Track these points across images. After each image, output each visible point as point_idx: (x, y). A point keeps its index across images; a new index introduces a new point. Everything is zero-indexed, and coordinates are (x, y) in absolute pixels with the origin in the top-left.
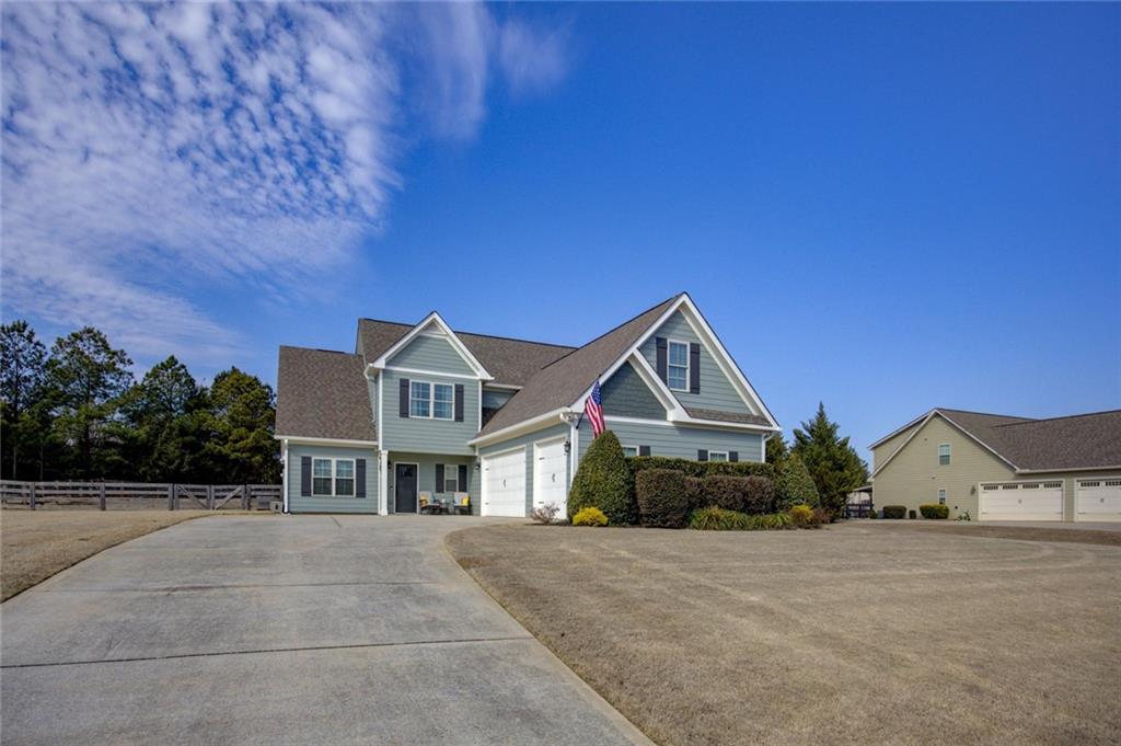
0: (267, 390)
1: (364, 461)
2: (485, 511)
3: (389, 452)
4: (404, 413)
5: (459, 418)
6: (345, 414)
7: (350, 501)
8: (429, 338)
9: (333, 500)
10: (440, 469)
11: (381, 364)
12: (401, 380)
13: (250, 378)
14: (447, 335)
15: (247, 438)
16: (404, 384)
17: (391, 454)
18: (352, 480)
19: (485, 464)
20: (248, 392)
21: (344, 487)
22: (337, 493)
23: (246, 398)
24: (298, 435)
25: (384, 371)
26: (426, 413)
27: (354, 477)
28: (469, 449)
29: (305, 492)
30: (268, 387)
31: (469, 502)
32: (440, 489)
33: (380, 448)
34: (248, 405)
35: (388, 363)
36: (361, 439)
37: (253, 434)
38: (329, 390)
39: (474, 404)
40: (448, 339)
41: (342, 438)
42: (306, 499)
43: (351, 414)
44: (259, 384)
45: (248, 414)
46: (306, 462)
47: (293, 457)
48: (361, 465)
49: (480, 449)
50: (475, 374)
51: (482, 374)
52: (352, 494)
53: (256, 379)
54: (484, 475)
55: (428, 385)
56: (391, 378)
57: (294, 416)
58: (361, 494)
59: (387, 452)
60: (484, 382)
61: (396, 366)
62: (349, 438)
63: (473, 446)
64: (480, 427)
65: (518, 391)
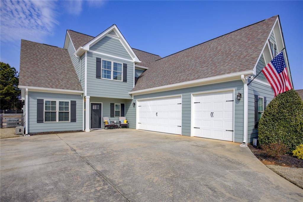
0: (13, 70)
1: (75, 102)
2: (138, 127)
3: (90, 97)
4: (98, 76)
5: (125, 80)
6: (62, 76)
7: (67, 125)
8: (110, 38)
9: (57, 125)
10: (112, 105)
11: (87, 48)
12: (97, 58)
13: (5, 64)
14: (120, 38)
15: (3, 89)
16: (98, 61)
17: (92, 99)
18: (68, 112)
19: (138, 104)
20: (4, 70)
21: (63, 117)
22: (59, 120)
23: (3, 72)
24: (34, 86)
25: (88, 52)
26: (109, 77)
27: (70, 111)
28: (130, 96)
29: (40, 120)
30: (14, 69)
31: (127, 122)
32: (112, 116)
33: (86, 94)
34: (3, 75)
35: (91, 48)
36: (74, 89)
37: (6, 88)
38: (52, 63)
39: (132, 74)
40: (120, 40)
41: (63, 89)
42: (40, 125)
43: (66, 76)
44: (10, 67)
45: (3, 79)
46: (40, 103)
47: (31, 99)
48: (74, 104)
49: (134, 96)
50: (132, 59)
51: (135, 59)
52: (68, 120)
53: (8, 65)
54: (138, 109)
55: (111, 62)
56: (92, 57)
57: (32, 75)
58: (74, 120)
59: (89, 97)
60: (136, 63)
61: (94, 50)
62: (67, 89)
63: (131, 95)
64: (134, 86)
65: (146, 70)
